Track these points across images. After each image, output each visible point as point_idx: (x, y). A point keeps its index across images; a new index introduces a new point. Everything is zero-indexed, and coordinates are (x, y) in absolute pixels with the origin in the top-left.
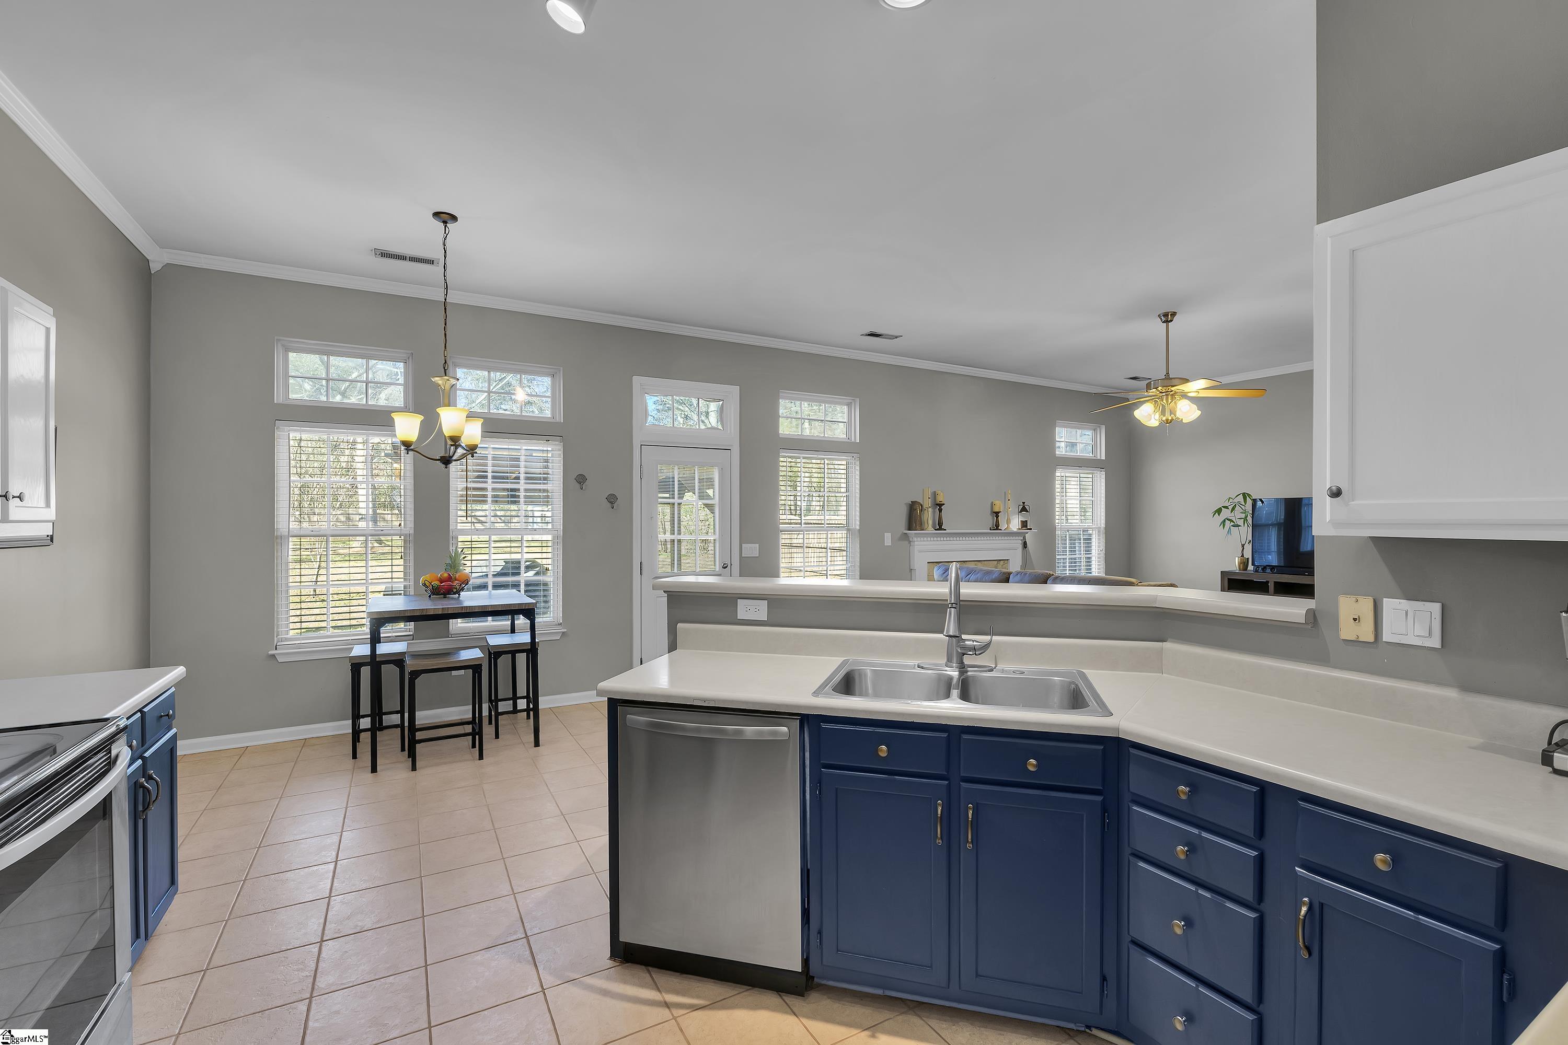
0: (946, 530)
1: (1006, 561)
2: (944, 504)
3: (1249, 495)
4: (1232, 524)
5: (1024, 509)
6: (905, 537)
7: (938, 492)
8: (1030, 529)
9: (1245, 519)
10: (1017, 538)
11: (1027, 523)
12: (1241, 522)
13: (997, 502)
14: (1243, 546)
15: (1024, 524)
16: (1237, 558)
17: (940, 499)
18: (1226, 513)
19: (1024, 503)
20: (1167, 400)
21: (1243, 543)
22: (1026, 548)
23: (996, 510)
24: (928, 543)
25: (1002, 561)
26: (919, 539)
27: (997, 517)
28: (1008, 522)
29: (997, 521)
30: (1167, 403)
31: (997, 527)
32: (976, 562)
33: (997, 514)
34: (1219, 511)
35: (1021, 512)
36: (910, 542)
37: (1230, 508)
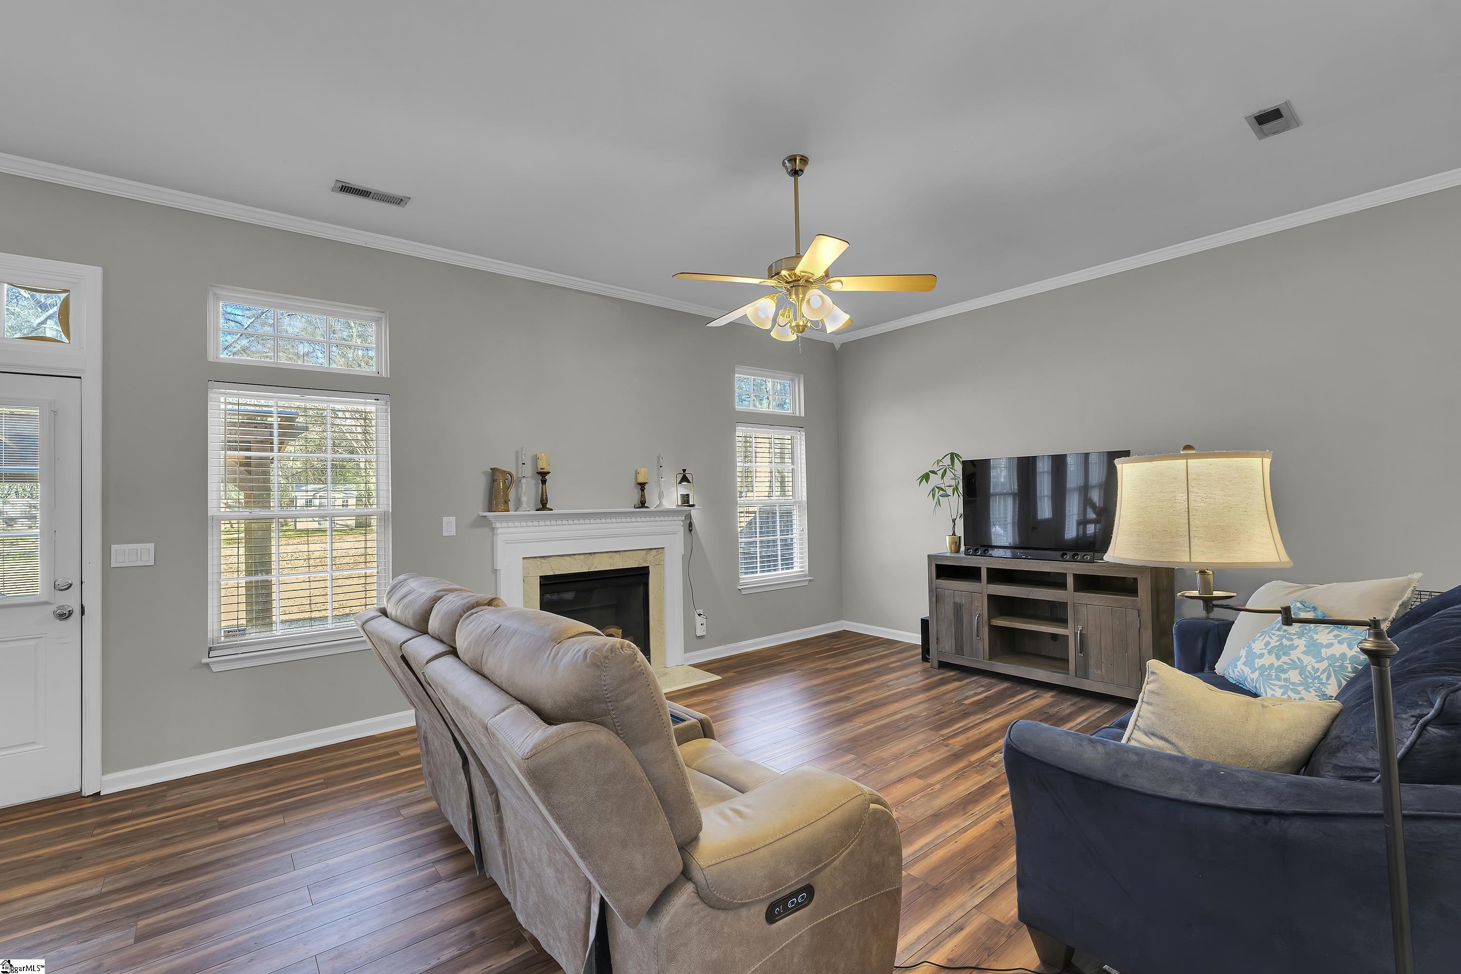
0: (552, 510)
1: (660, 551)
2: (548, 473)
3: (957, 456)
4: (941, 492)
5: (685, 479)
6: (483, 522)
7: (539, 455)
8: (693, 506)
9: (956, 488)
10: (675, 518)
11: (688, 497)
12: (949, 491)
13: (642, 471)
14: (954, 521)
15: (686, 499)
16: (947, 537)
17: (543, 465)
18: (935, 480)
19: (684, 470)
20: (797, 294)
21: (954, 517)
22: (691, 531)
23: (641, 480)
24: (521, 530)
25: (653, 550)
26: (504, 525)
27: (643, 490)
28: (661, 496)
29: (643, 496)
30: (798, 299)
31: (643, 504)
32: (611, 554)
33: (642, 486)
34: (926, 477)
35: (680, 483)
36: (493, 529)
37: (940, 473)
